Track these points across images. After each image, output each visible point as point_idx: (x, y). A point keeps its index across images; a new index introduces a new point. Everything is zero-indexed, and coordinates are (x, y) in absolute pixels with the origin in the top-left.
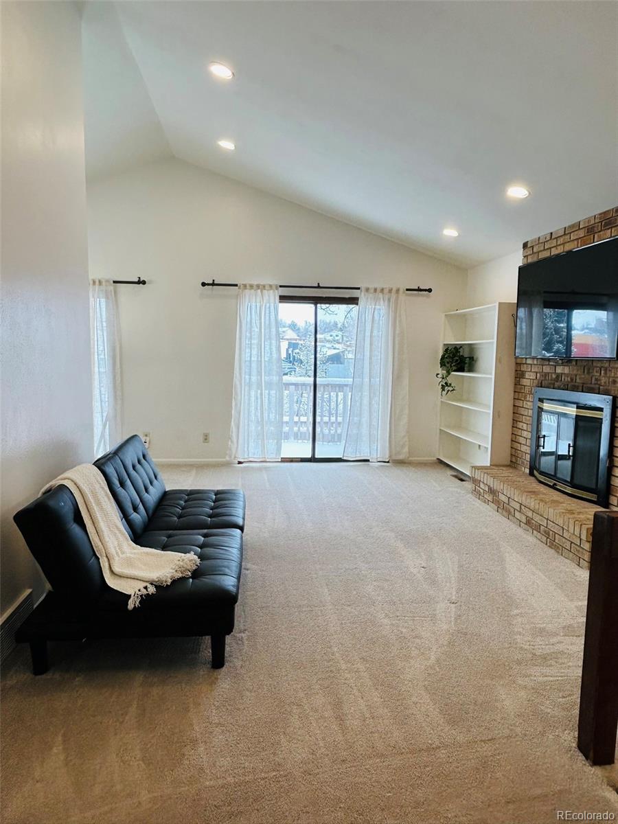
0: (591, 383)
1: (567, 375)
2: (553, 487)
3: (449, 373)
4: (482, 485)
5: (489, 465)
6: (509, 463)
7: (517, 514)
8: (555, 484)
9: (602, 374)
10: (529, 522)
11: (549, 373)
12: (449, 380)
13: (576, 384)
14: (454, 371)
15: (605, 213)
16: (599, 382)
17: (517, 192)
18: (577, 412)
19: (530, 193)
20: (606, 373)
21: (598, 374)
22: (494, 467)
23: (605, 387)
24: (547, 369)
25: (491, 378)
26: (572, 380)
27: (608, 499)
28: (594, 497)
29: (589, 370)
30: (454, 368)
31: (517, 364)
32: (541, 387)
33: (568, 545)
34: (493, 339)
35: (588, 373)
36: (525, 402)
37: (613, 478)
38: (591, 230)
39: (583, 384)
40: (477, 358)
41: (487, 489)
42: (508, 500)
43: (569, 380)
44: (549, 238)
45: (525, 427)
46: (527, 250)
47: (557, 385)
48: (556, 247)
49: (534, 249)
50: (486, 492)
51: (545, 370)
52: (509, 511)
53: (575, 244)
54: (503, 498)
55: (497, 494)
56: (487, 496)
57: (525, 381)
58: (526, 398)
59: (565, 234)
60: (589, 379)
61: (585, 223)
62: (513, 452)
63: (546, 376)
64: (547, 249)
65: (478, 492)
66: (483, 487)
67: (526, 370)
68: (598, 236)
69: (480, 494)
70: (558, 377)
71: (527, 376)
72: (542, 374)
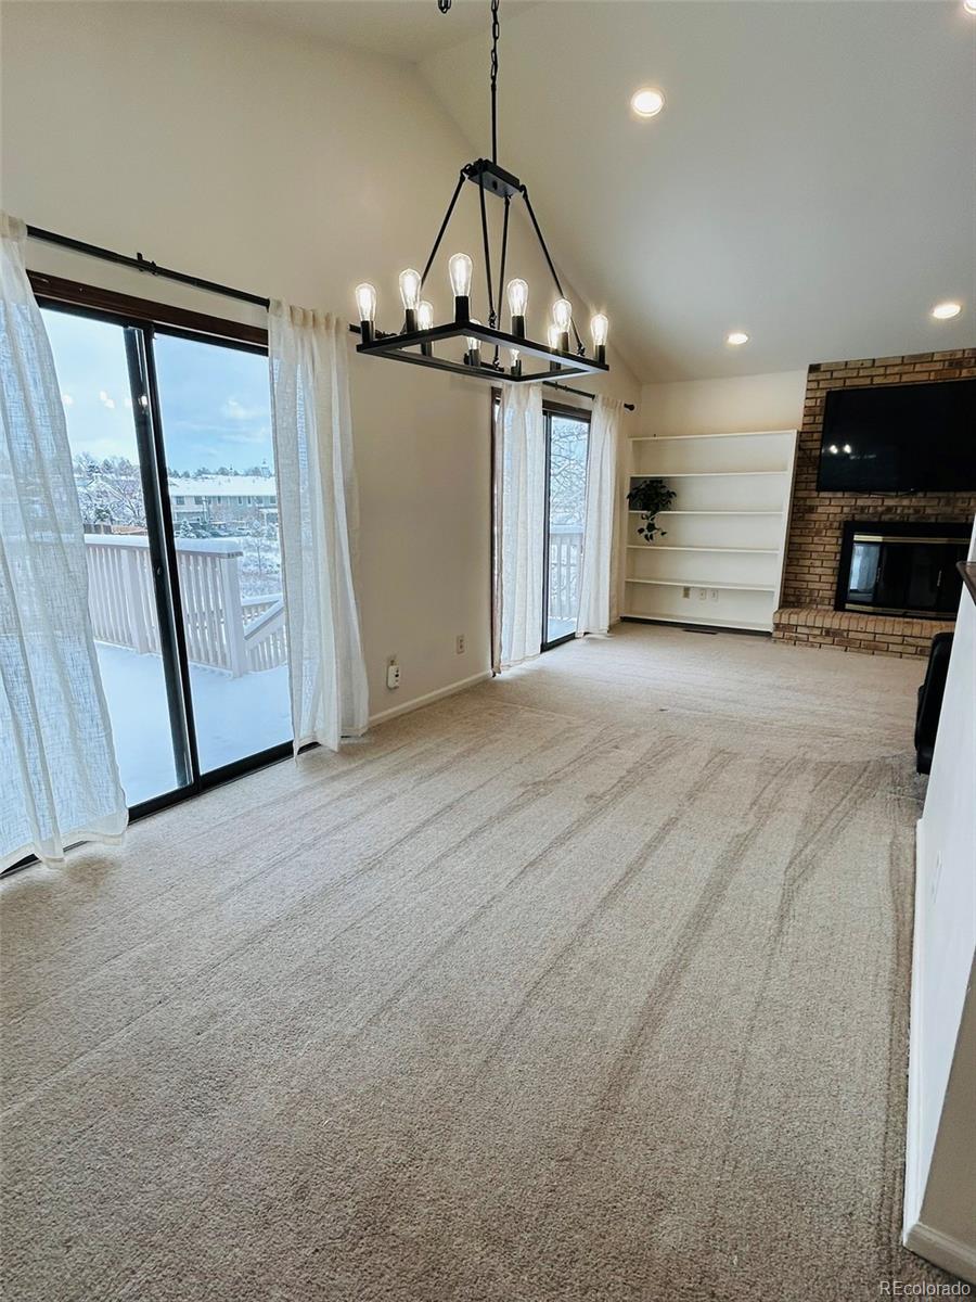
3: (653, 513)
8: (906, 613)
12: (653, 521)
13: (924, 516)
25: (781, 515)
26: (917, 512)
35: (948, 504)
38: (955, 364)
39: (939, 514)
41: (817, 632)
42: (871, 637)
43: (911, 511)
44: (869, 364)
45: (818, 563)
46: (819, 374)
47: (886, 518)
48: (885, 375)
49: (835, 375)
50: (815, 636)
51: (860, 502)
52: (873, 647)
53: (924, 377)
54: (861, 636)
55: (845, 634)
56: (819, 640)
57: (814, 517)
58: (818, 533)
59: (902, 364)
60: (949, 510)
61: (943, 356)
62: (791, 591)
63: (863, 508)
64: (863, 377)
65: (790, 639)
66: (806, 631)
67: (816, 502)
68: (969, 372)
69: (797, 639)
70: (889, 509)
71: (820, 510)
72: (855, 507)
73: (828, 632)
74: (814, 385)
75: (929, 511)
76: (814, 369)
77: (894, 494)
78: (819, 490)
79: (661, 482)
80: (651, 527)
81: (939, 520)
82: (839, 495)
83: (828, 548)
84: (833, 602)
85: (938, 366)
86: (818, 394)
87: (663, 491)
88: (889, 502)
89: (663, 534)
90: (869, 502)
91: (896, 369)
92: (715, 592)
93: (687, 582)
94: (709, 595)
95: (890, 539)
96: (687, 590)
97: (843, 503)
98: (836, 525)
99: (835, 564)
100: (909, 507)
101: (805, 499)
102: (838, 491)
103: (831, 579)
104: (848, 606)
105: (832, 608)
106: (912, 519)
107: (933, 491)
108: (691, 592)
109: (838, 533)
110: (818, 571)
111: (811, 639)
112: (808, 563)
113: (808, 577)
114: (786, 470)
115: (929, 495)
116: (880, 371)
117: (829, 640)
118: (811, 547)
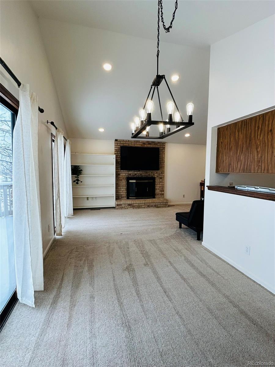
7: (143, 206)
8: (142, 198)
10: (148, 206)
16: (149, 175)
18: (148, 181)
20: (151, 173)
21: (149, 173)
23: (151, 176)
28: (152, 197)
29: (146, 172)
37: (155, 192)
41: (127, 205)
42: (138, 204)
44: (128, 141)
45: (122, 188)
46: (117, 142)
47: (135, 176)
49: (121, 142)
50: (126, 206)
51: (129, 173)
52: (139, 207)
53: (138, 145)
54: (136, 205)
55: (132, 205)
57: (120, 176)
58: (121, 180)
59: (134, 142)
60: (146, 174)
61: (142, 141)
63: (130, 174)
64: (127, 144)
65: (121, 208)
66: (124, 205)
67: (120, 173)
68: (146, 145)
69: (122, 208)
70: (136, 174)
71: (121, 175)
72: (129, 174)
74: (116, 144)
75: (143, 175)
76: (116, 140)
77: (136, 171)
78: (121, 170)
79: (78, 167)
80: (78, 180)
81: (145, 177)
82: (125, 171)
83: (124, 184)
84: (126, 197)
85: (141, 144)
86: (118, 146)
87: (80, 169)
88: (136, 173)
89: (81, 182)
90: (131, 173)
91: (133, 143)
92: (96, 198)
93: (88, 195)
94: (94, 199)
95: (138, 181)
96: (88, 198)
97: (126, 173)
98: (125, 178)
99: (126, 188)
100: (139, 174)
101: (118, 172)
102: (125, 170)
103: (125, 191)
104: (130, 198)
105: (126, 199)
106: (140, 176)
107: (143, 170)
108: (89, 198)
109: (126, 180)
110: (122, 190)
111: (125, 207)
112: (120, 188)
113: (120, 192)
114: (114, 165)
115: (143, 171)
116: (130, 143)
117: (129, 207)
118: (120, 184)
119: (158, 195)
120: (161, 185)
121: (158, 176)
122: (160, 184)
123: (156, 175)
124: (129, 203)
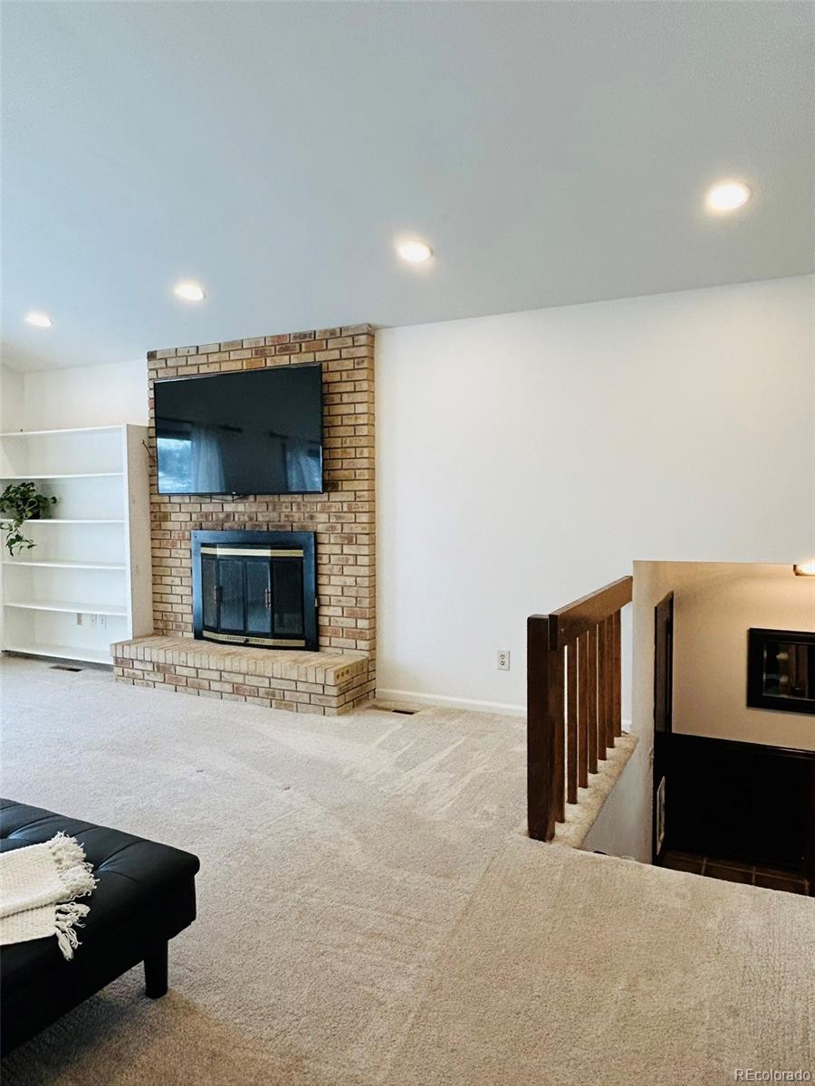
0: (279, 521)
1: (243, 514)
2: (246, 644)
3: (20, 521)
4: (137, 665)
5: (131, 638)
6: (152, 631)
7: (215, 686)
8: (247, 640)
9: (294, 509)
10: (237, 690)
11: (212, 513)
12: (22, 531)
13: (257, 523)
14: (29, 519)
15: (279, 337)
16: (291, 519)
17: (189, 292)
18: (272, 553)
19: (205, 296)
20: (299, 509)
21: (289, 510)
22: (140, 640)
23: (300, 524)
24: (207, 508)
25: (123, 524)
26: (251, 519)
27: (318, 640)
28: (302, 643)
29: (275, 506)
30: (30, 514)
31: (151, 503)
32: (201, 529)
33: (306, 698)
34: (121, 471)
35: (274, 510)
36: (173, 551)
37: (321, 618)
38: (260, 352)
39: (269, 521)
40: (61, 498)
41: (151, 667)
42: (193, 672)
43: (246, 518)
44: (193, 351)
45: (177, 581)
46: (156, 362)
47: (227, 526)
48: (208, 364)
49: (169, 363)
50: (147, 672)
52: (198, 686)
53: (238, 366)
54: (185, 672)
55: (172, 670)
56: (151, 677)
57: (169, 525)
59: (220, 351)
60: (274, 515)
61: (250, 343)
62: (159, 616)
63: (208, 516)
64: (191, 365)
65: (127, 677)
66: (145, 667)
67: (169, 508)
68: (272, 360)
69: (135, 677)
71: (173, 517)
72: (201, 515)
73: (159, 668)
74: (154, 374)
75: (260, 518)
76: (151, 356)
81: (270, 529)
84: (193, 628)
85: (247, 354)
88: (229, 508)
90: (214, 508)
91: (216, 357)
96: (79, 617)
97: (190, 509)
101: (159, 504)
104: (204, 632)
105: (191, 636)
106: (248, 527)
107: (261, 494)
108: (83, 618)
111: (147, 676)
112: (170, 580)
113: (171, 598)
115: (258, 499)
116: (203, 359)
117: (159, 678)
118: (170, 562)
119: (335, 634)
120: (351, 581)
121: (333, 528)
122: (347, 570)
123: (321, 522)
124: (162, 660)
